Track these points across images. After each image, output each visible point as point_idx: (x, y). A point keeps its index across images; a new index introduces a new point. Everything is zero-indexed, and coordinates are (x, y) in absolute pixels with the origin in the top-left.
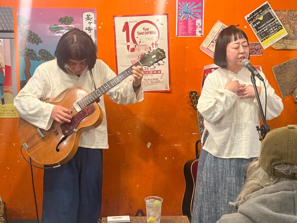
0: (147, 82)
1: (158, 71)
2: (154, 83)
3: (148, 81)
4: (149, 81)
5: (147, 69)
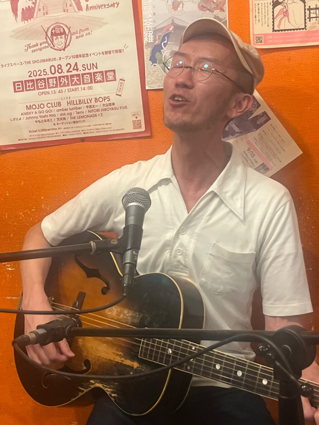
0: (76, 108)
1: (106, 72)
2: (98, 110)
3: (78, 106)
4: (82, 105)
5: (74, 69)
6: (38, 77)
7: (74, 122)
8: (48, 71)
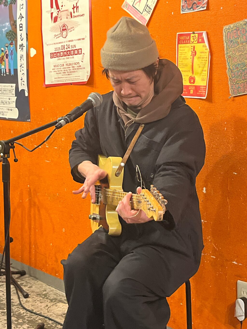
1: (79, 49)
2: (75, 69)
5: (68, 48)
6: (58, 51)
7: (69, 75)
8: (61, 48)
